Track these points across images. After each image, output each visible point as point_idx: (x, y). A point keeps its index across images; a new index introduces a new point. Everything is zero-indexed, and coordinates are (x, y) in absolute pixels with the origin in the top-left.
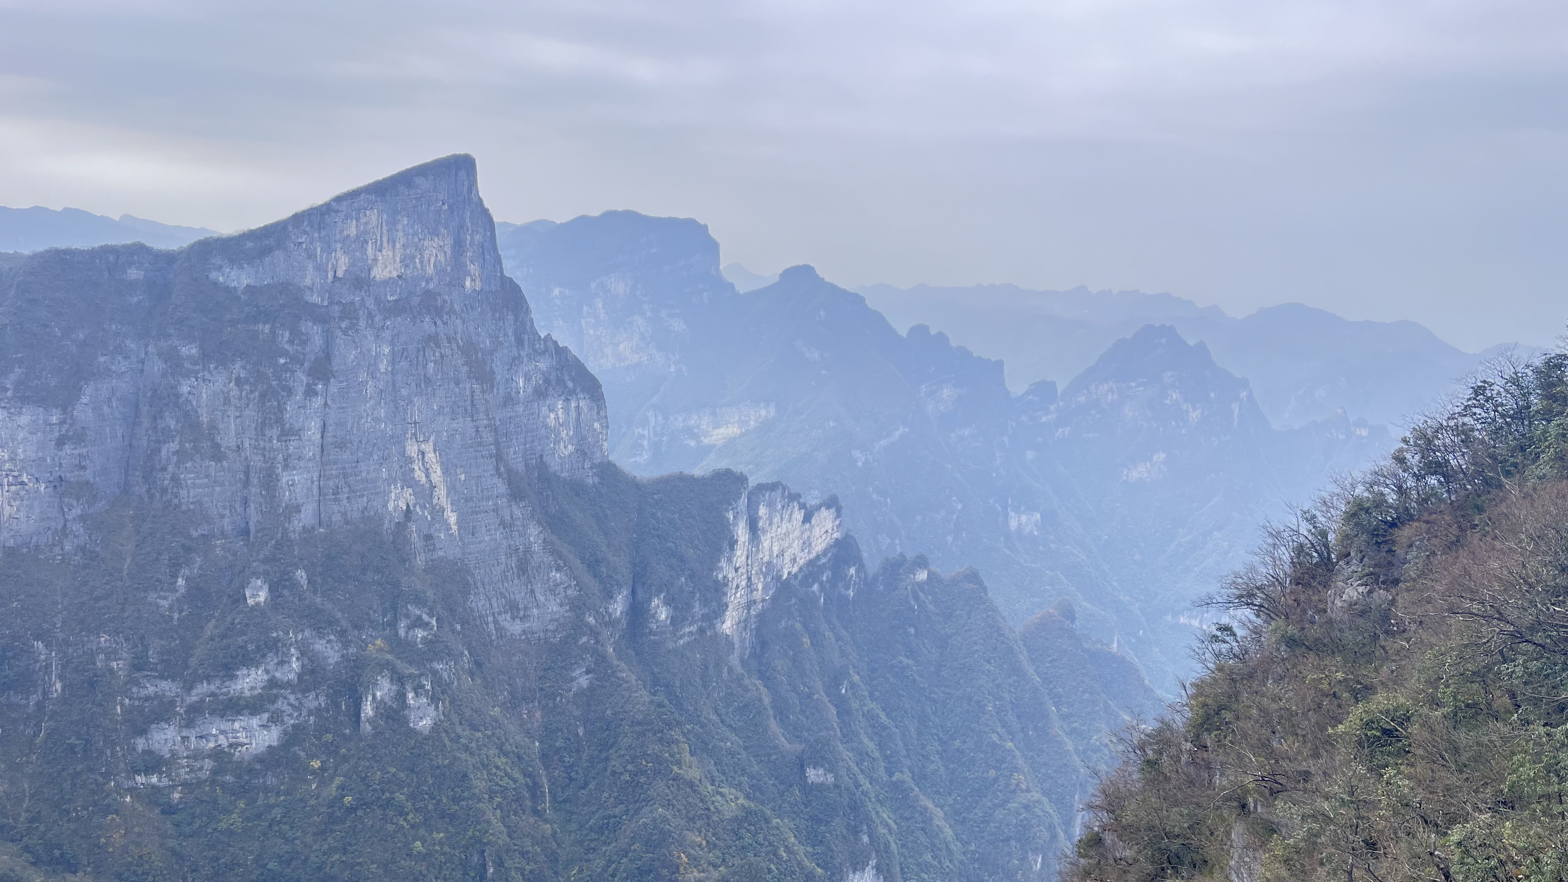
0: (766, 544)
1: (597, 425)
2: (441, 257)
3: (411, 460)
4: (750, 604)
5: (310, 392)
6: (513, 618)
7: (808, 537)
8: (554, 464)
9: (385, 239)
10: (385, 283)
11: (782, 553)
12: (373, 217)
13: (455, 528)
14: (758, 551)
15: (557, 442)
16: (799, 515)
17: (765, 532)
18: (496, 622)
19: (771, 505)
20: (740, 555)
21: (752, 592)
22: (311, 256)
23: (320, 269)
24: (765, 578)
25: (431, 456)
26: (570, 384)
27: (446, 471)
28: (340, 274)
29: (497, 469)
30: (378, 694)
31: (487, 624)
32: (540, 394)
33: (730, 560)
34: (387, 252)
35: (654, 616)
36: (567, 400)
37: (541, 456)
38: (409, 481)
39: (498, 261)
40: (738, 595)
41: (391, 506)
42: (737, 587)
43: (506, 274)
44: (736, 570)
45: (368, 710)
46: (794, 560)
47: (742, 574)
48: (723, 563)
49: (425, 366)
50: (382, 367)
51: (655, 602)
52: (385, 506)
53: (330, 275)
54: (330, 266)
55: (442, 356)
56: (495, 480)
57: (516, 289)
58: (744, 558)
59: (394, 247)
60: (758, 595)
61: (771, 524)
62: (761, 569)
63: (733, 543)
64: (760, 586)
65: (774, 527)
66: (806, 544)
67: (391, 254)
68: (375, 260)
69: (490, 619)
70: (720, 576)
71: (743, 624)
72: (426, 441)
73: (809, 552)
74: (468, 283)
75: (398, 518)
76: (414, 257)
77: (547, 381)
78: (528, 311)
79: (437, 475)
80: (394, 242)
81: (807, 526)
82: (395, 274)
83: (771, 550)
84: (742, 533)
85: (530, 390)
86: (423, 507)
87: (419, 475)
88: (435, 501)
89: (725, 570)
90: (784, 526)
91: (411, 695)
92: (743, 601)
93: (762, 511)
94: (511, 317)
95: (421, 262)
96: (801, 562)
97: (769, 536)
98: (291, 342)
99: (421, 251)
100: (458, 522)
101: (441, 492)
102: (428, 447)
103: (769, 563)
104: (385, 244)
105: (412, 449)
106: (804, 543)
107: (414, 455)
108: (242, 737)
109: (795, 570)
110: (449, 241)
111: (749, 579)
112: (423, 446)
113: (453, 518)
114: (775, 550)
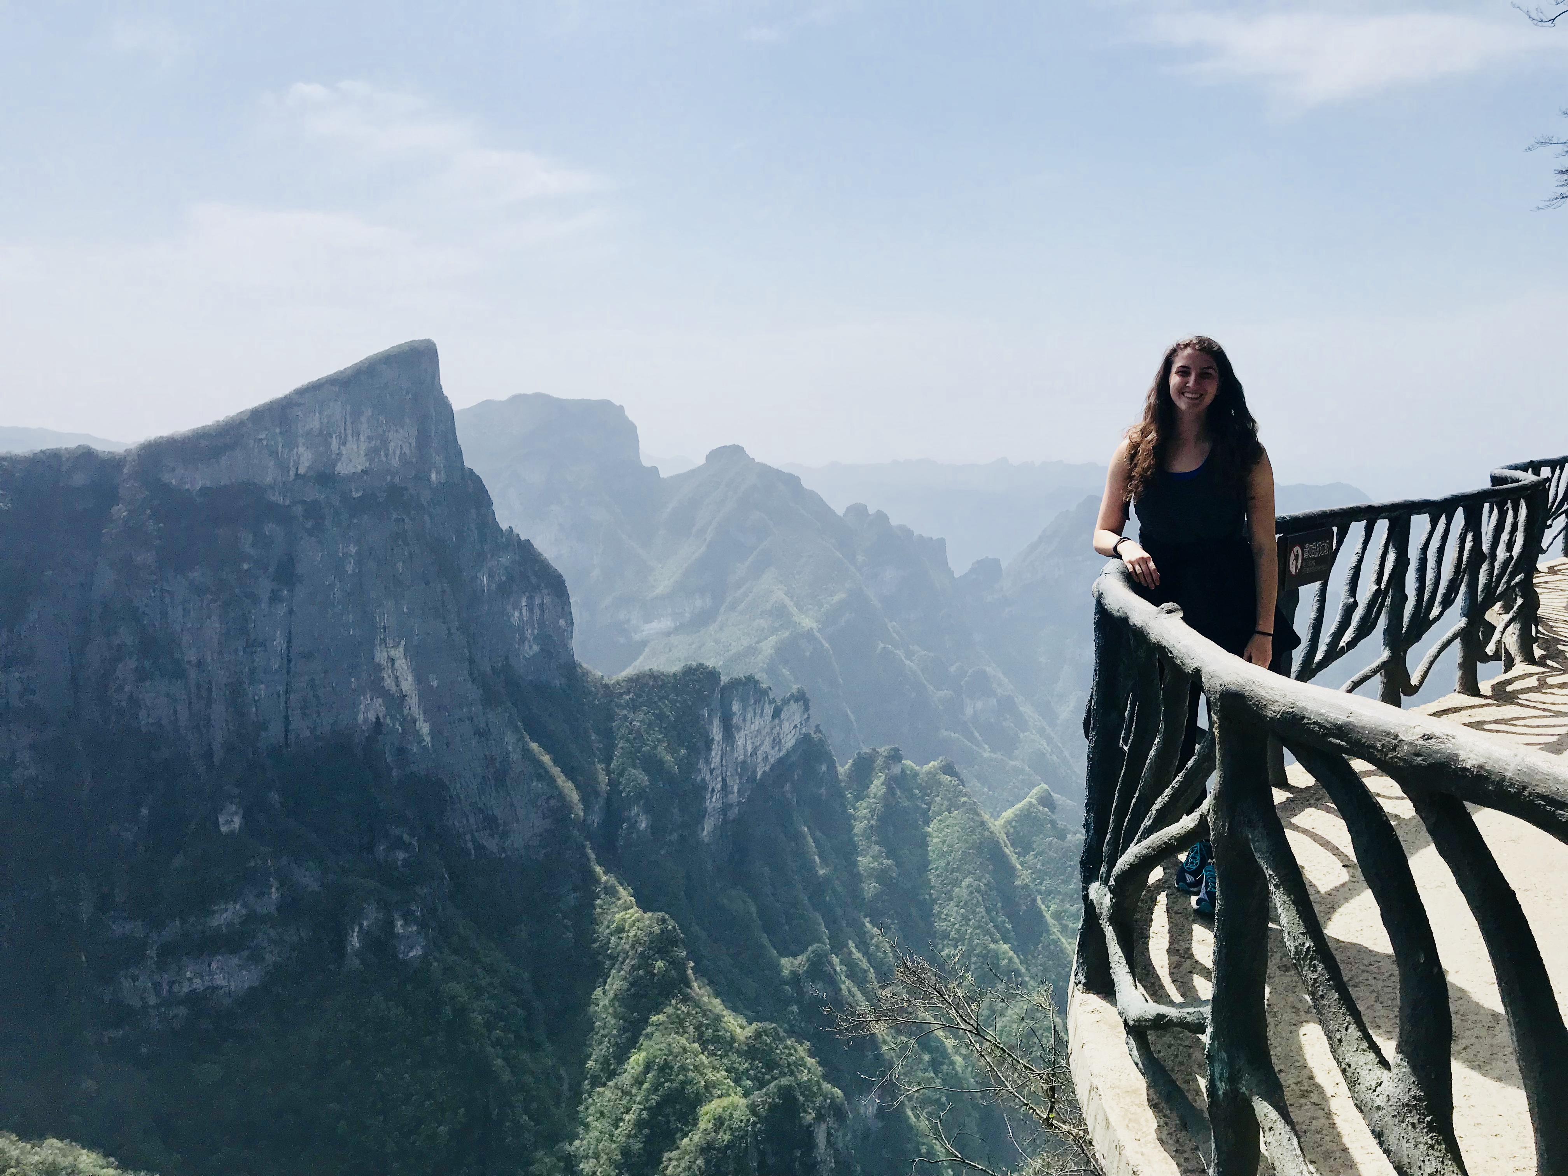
0: (740, 742)
1: (561, 622)
2: (406, 450)
3: (379, 668)
4: (726, 808)
5: (275, 598)
6: (492, 835)
7: (778, 734)
8: (520, 666)
9: (349, 432)
10: (354, 477)
11: (755, 752)
12: (336, 409)
13: (428, 739)
14: (732, 750)
15: (522, 642)
16: (769, 710)
17: (739, 729)
18: (474, 840)
19: (744, 700)
20: (715, 756)
21: (726, 796)
22: (272, 453)
23: (282, 466)
24: (740, 779)
25: (401, 663)
26: (534, 580)
27: (417, 678)
28: (302, 471)
29: (471, 674)
30: (365, 923)
31: (466, 842)
32: (504, 591)
33: (708, 762)
34: (352, 445)
35: (633, 826)
36: (531, 597)
37: (507, 658)
38: (378, 691)
39: (459, 453)
40: (714, 800)
41: (360, 718)
42: (713, 790)
43: (467, 464)
44: (712, 771)
45: (355, 941)
46: (766, 759)
47: (717, 776)
48: (701, 765)
50: (350, 569)
51: (633, 812)
52: (356, 719)
53: (292, 473)
54: (292, 464)
56: (470, 685)
57: (477, 480)
58: (719, 757)
59: (358, 440)
60: (734, 798)
61: (744, 720)
62: (736, 770)
63: (709, 744)
64: (736, 789)
65: (748, 723)
66: (777, 742)
67: (355, 447)
68: (339, 454)
69: (468, 837)
70: (699, 778)
71: (720, 830)
72: (396, 646)
73: (779, 750)
74: (433, 476)
75: (368, 730)
76: (379, 450)
77: (511, 578)
78: (490, 504)
79: (408, 684)
80: (359, 435)
81: (777, 721)
82: (359, 468)
83: (745, 746)
84: (716, 732)
85: (494, 588)
86: (393, 718)
87: (389, 683)
88: (406, 712)
89: (702, 772)
90: (757, 723)
91: (399, 923)
92: (719, 805)
93: (736, 707)
94: (473, 511)
95: (387, 455)
96: (772, 760)
97: (742, 733)
98: (253, 545)
99: (386, 443)
100: (431, 732)
101: (413, 702)
102: (398, 653)
103: (744, 762)
104: (350, 437)
105: (381, 656)
106: (774, 740)
107: (384, 662)
108: (220, 980)
109: (767, 768)
110: (413, 432)
111: (724, 780)
112: (392, 653)
113: (424, 728)
114: (749, 749)
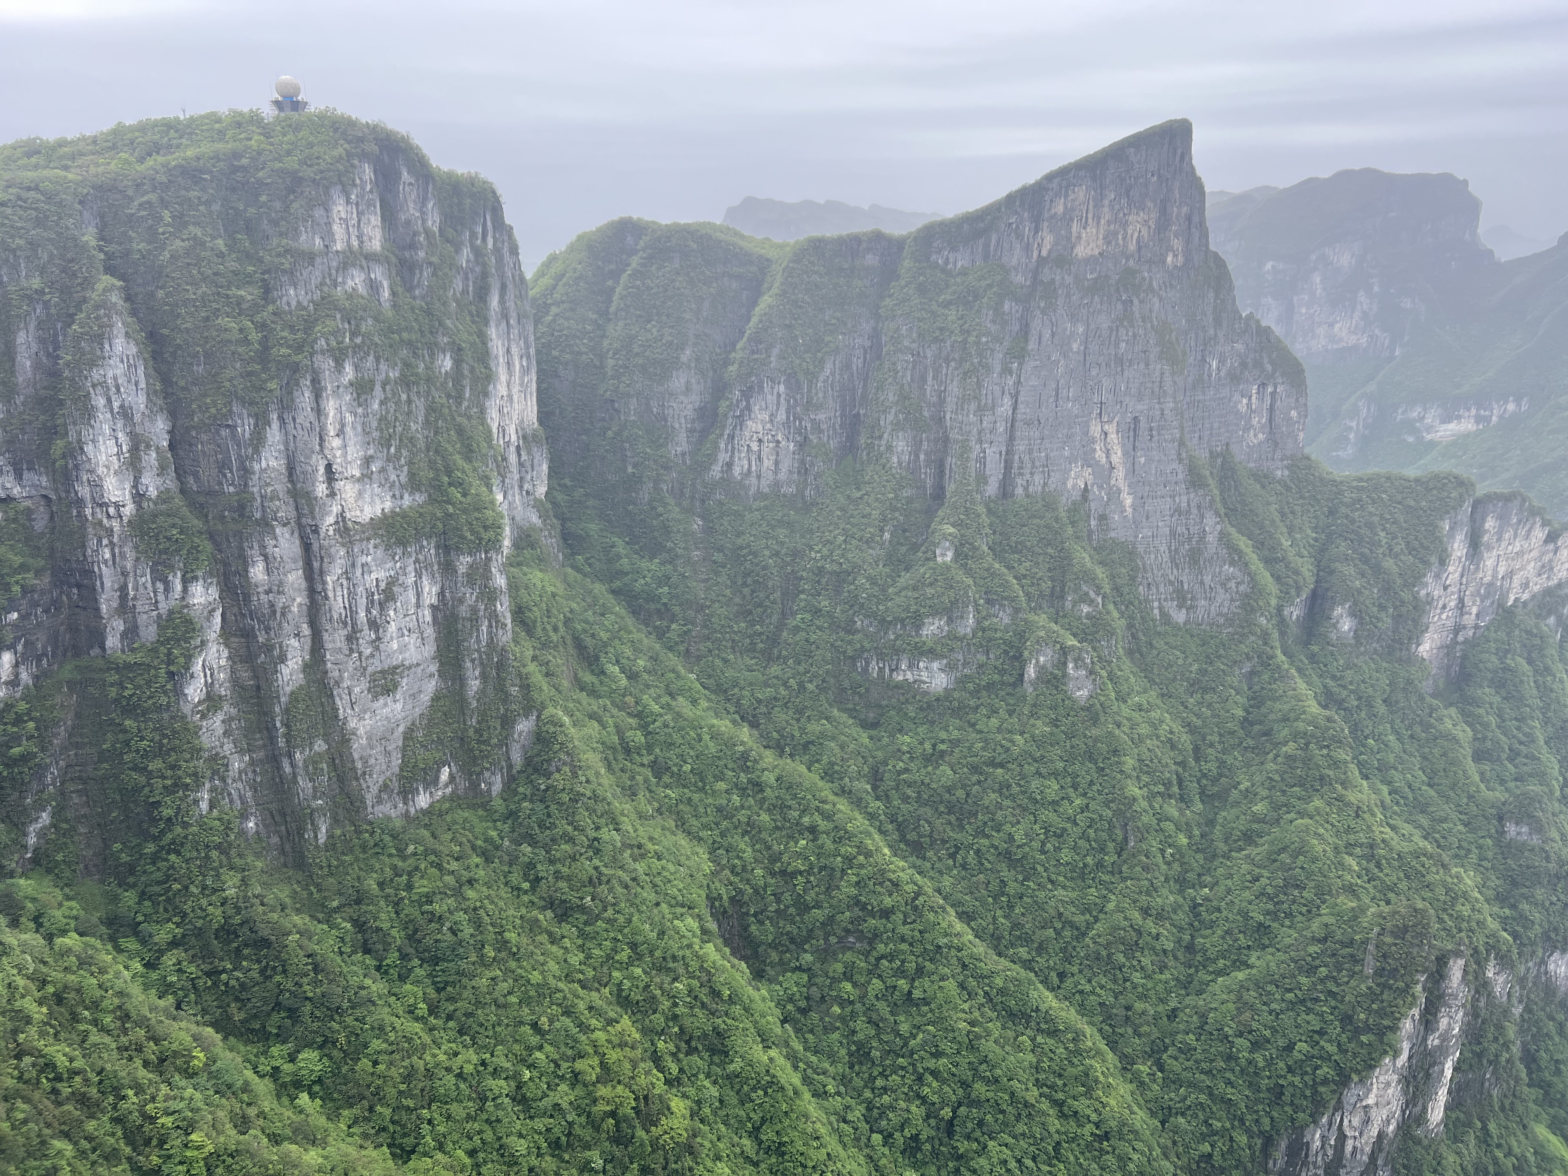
0: (1490, 563)
1: (1294, 414)
2: (1144, 232)
3: (1093, 441)
4: (1457, 629)
5: (1006, 370)
6: (1180, 607)
7: (1550, 561)
8: (1239, 453)
9: (1090, 216)
10: (1087, 260)
11: (1510, 574)
12: (1080, 193)
13: (1129, 510)
14: (1477, 568)
15: (1247, 429)
16: (1539, 534)
17: (1489, 548)
18: (1160, 608)
19: (1503, 518)
20: (1453, 573)
21: (1462, 615)
22: (1020, 236)
23: (1028, 248)
24: (1482, 601)
25: (1113, 437)
26: (1269, 368)
27: (1125, 454)
28: (1044, 253)
29: (1179, 454)
30: (1042, 659)
31: (1152, 609)
32: (1234, 378)
33: (1437, 576)
34: (1091, 230)
35: (1334, 626)
36: (1263, 385)
37: (1227, 444)
38: (1089, 461)
39: (1204, 235)
40: (1444, 616)
41: (1070, 484)
42: (1444, 607)
43: (1212, 247)
44: (1445, 588)
45: (1031, 672)
46: (1525, 585)
47: (1453, 593)
48: (1429, 579)
49: (1117, 346)
50: (1075, 347)
51: (1338, 611)
52: (1065, 483)
53: (1035, 254)
54: (1036, 246)
55: (1135, 336)
56: (1175, 465)
57: (1220, 263)
58: (1457, 575)
59: (1098, 223)
60: (1469, 620)
61: (1499, 539)
62: (1479, 591)
63: (1445, 557)
64: (1474, 610)
65: (1504, 544)
66: (1546, 568)
67: (1094, 231)
68: (1079, 237)
69: (1156, 604)
70: (1423, 593)
71: (1448, 649)
72: (1110, 422)
73: (1548, 578)
74: (1169, 259)
75: (1076, 496)
76: (1117, 233)
77: (1244, 365)
78: (1231, 288)
79: (1117, 457)
80: (1099, 218)
81: (1551, 546)
82: (1096, 252)
83: (1495, 570)
84: (1458, 548)
85: (1222, 374)
86: (1100, 487)
87: (1100, 455)
88: (1113, 482)
89: (1431, 587)
90: (1517, 544)
91: (1071, 665)
92: (1450, 623)
93: (1490, 524)
94: (1211, 295)
95: (1124, 239)
96: (1536, 589)
97: (1494, 552)
98: (994, 321)
99: (1125, 225)
100: (1133, 504)
101: (1120, 473)
102: (1111, 428)
103: (1491, 584)
104: (1090, 221)
105: (1095, 429)
106: (1543, 566)
107: (1097, 435)
109: (1525, 596)
110: (1154, 215)
111: (1461, 601)
112: (1106, 427)
113: (1128, 501)
114: (1502, 571)
